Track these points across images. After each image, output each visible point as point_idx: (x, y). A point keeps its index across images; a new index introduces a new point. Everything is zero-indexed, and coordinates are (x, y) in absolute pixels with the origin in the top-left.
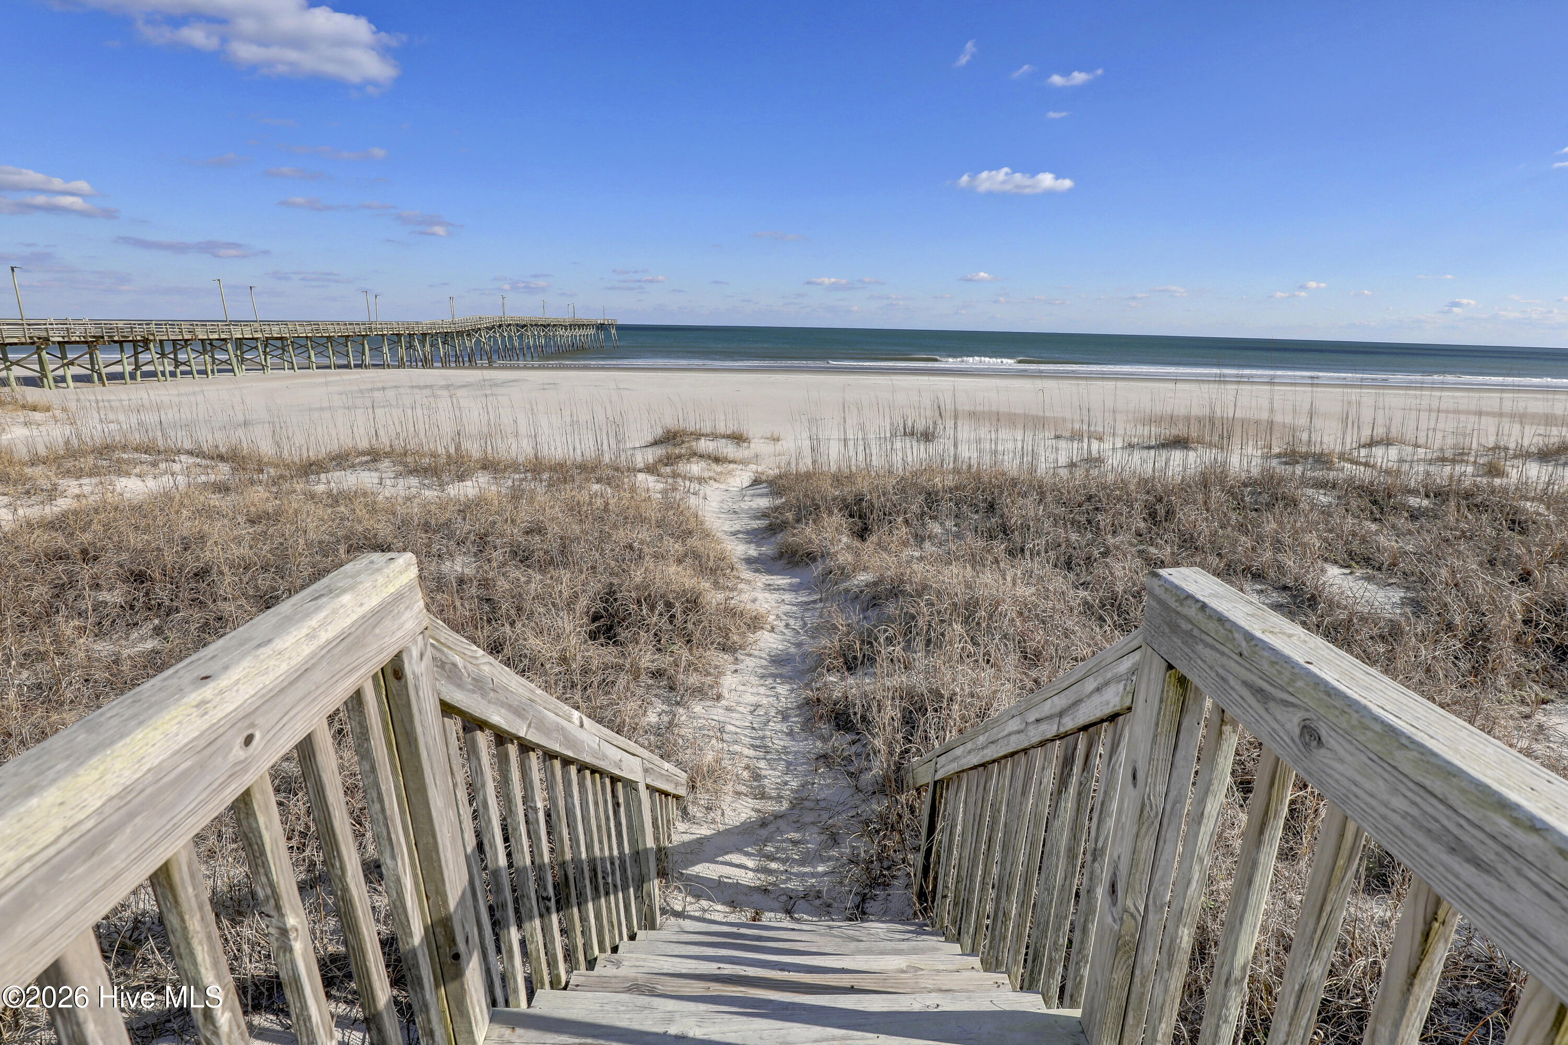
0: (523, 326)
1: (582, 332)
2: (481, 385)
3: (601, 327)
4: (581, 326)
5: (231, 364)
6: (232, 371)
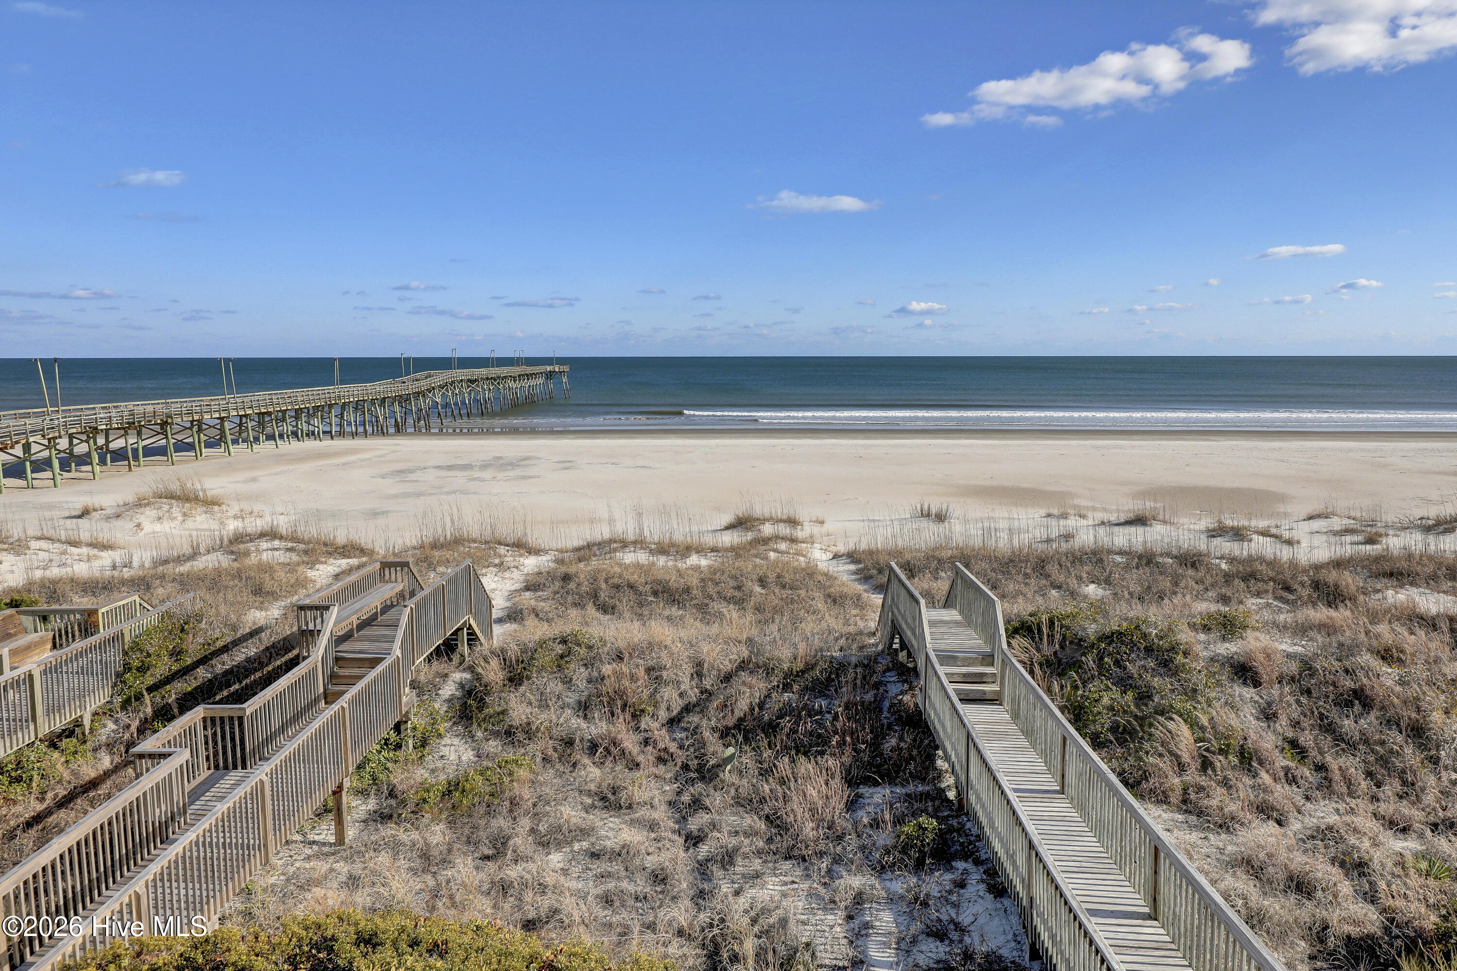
1: (532, 382)
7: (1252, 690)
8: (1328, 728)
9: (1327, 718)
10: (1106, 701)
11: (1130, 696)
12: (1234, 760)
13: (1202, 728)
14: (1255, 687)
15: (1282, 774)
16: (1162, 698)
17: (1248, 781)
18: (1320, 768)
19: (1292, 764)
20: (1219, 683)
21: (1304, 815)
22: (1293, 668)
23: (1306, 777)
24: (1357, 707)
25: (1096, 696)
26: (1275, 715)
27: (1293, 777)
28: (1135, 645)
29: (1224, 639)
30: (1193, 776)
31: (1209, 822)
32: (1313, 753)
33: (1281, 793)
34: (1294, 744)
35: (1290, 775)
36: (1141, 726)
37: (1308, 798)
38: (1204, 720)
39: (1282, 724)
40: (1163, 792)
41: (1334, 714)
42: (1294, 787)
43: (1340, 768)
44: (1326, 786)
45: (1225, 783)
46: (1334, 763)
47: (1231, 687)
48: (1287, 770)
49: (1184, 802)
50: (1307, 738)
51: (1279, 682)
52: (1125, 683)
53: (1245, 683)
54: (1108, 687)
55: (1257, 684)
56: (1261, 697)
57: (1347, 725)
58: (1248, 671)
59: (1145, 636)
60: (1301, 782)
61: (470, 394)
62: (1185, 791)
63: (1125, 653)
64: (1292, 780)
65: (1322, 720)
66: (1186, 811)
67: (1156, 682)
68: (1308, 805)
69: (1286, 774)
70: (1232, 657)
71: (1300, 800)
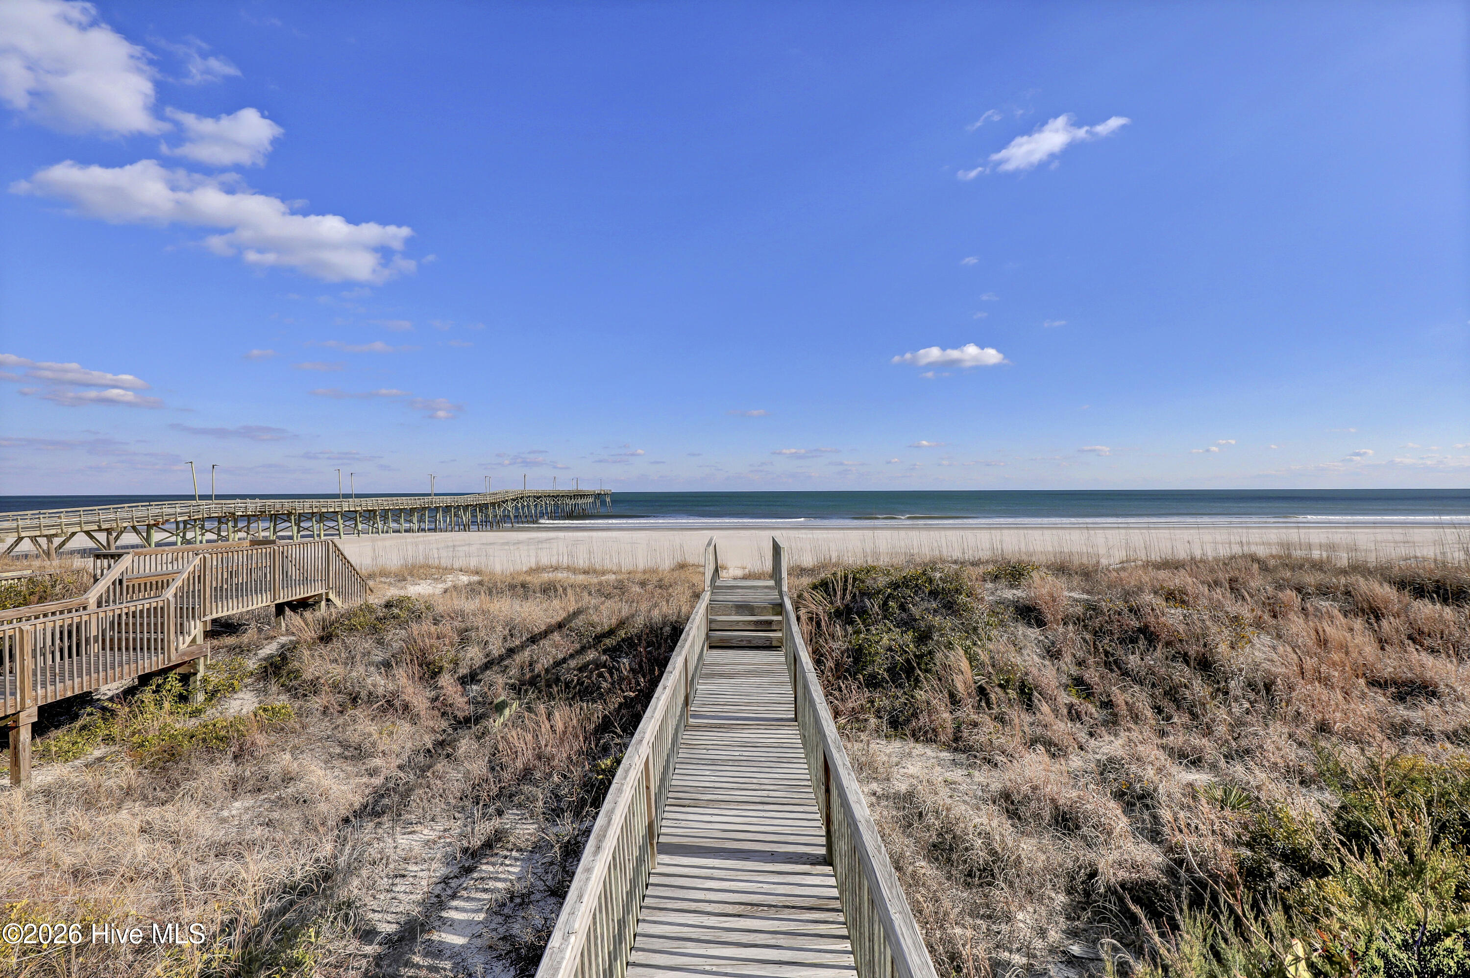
0: (538, 498)
1: (584, 501)
2: (529, 542)
3: (598, 496)
4: (582, 496)
5: (338, 530)
6: (339, 534)
7: (1037, 630)
8: (1112, 664)
9: (1113, 655)
10: (885, 641)
11: (909, 636)
12: (1012, 694)
13: (983, 664)
14: (1039, 626)
15: (1065, 711)
16: (942, 635)
17: (1027, 718)
18: (1108, 705)
19: (1075, 701)
20: (1002, 623)
21: (1087, 752)
22: (1079, 610)
23: (1091, 714)
24: (1142, 643)
25: (877, 638)
26: (1059, 653)
27: (1076, 713)
28: (920, 589)
29: (1011, 586)
30: (968, 712)
31: (976, 757)
32: (1097, 689)
33: (1061, 728)
34: (1079, 682)
35: (1073, 711)
36: (918, 664)
37: (1091, 735)
38: (984, 657)
39: (1067, 662)
40: (934, 730)
41: (1120, 652)
42: (1078, 725)
43: (1127, 703)
44: (1112, 722)
45: (1000, 719)
46: (1120, 698)
47: (1015, 627)
48: (1070, 707)
49: (956, 739)
50: (1092, 675)
51: (1065, 624)
52: (908, 624)
53: (1029, 624)
54: (890, 629)
55: (1040, 623)
56: (1046, 637)
57: (1133, 661)
58: (1032, 611)
59: (931, 581)
60: (1085, 718)
61: (536, 506)
62: (958, 729)
63: (910, 596)
64: (1074, 715)
65: (1106, 656)
66: (956, 750)
67: (937, 620)
68: (1092, 741)
69: (1069, 712)
70: (1017, 601)
71: (1083, 736)
